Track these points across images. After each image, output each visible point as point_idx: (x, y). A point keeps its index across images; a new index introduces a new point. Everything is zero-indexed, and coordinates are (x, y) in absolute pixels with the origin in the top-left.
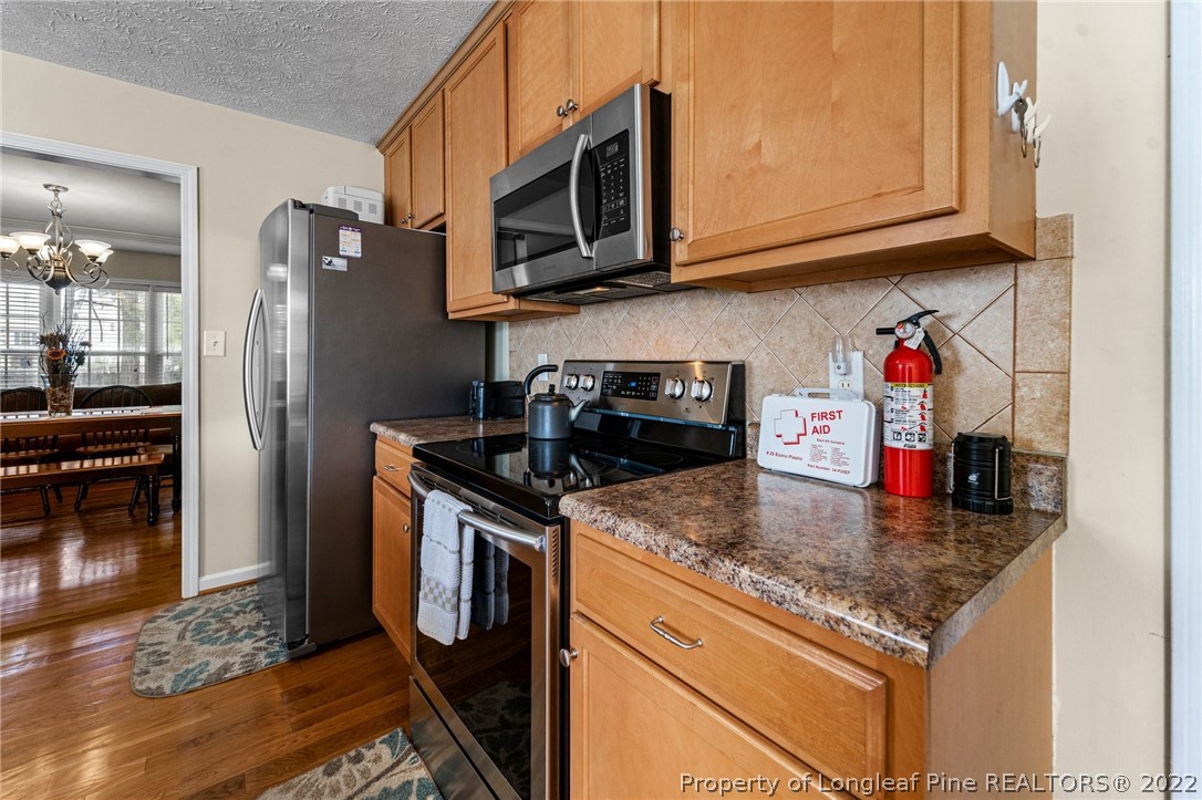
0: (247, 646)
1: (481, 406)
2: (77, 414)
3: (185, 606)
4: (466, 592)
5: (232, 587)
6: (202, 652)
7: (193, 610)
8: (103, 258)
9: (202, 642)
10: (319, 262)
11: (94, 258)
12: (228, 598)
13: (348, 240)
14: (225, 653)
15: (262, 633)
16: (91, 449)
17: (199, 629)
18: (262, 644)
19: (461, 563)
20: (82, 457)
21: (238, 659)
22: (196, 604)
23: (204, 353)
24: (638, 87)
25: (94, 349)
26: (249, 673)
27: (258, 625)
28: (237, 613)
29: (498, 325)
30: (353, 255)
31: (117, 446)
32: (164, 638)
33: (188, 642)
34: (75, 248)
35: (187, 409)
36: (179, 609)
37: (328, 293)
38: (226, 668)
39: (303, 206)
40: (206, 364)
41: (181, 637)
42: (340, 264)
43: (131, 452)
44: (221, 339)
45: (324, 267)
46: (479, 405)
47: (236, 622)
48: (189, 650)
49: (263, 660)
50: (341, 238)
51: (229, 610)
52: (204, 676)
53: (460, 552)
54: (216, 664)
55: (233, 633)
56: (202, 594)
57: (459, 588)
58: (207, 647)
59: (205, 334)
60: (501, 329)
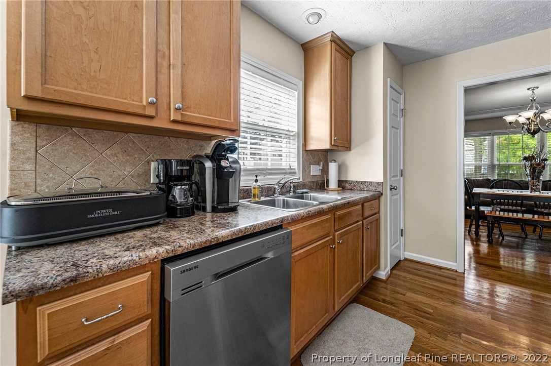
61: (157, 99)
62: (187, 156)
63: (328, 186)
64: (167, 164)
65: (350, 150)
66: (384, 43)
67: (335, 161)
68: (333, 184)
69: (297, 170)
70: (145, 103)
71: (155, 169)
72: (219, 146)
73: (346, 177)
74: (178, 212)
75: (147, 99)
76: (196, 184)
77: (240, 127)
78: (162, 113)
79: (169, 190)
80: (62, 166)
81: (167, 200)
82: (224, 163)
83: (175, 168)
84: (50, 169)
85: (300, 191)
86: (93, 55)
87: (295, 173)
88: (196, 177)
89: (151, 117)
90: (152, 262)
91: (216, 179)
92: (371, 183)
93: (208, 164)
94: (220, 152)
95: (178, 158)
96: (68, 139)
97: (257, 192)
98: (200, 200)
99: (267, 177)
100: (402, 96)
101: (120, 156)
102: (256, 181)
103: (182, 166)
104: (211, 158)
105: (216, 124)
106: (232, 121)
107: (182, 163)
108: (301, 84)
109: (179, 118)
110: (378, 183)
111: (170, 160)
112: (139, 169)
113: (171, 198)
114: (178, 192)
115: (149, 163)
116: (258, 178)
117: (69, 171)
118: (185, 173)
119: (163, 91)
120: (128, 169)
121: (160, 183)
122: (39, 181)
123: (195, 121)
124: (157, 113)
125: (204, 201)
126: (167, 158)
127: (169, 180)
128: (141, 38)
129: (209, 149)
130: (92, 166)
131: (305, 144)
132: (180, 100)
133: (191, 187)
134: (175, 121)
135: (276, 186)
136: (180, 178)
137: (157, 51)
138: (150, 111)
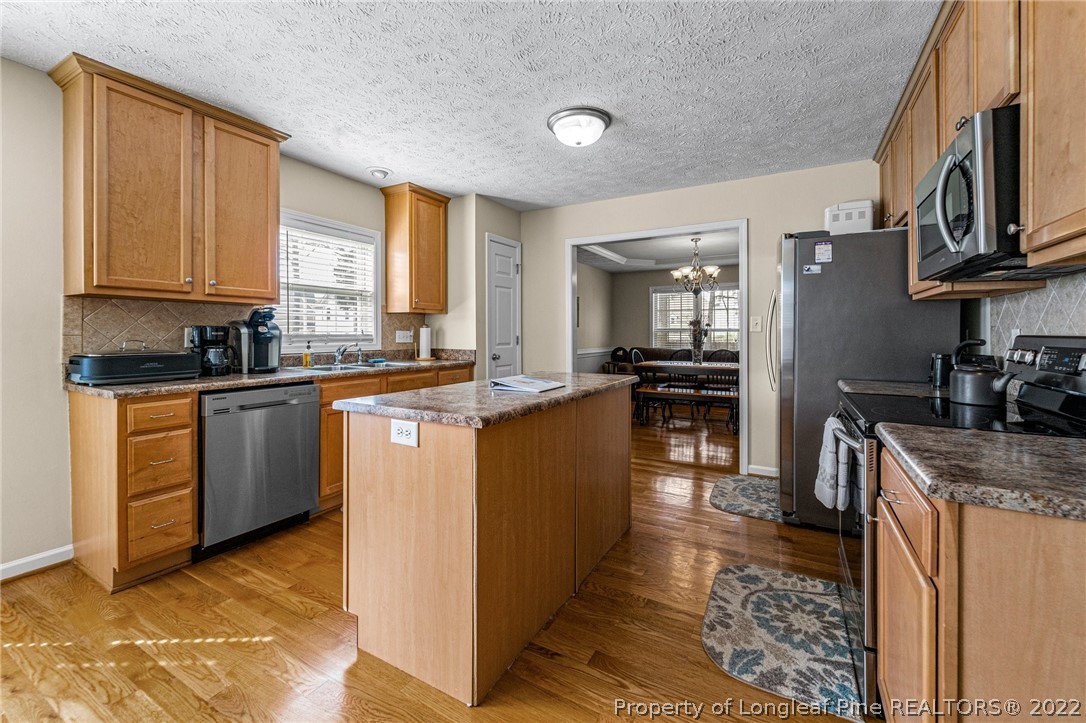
0: (764, 507)
1: (938, 376)
2: (705, 365)
3: (739, 477)
4: (842, 480)
5: (766, 477)
6: (742, 500)
7: (743, 481)
8: (715, 275)
9: (743, 496)
10: (802, 270)
11: (711, 276)
12: (762, 482)
13: (822, 251)
14: (752, 505)
15: (774, 504)
16: (711, 386)
17: (744, 489)
18: (772, 509)
19: (838, 462)
20: (707, 389)
21: (758, 510)
22: (745, 478)
23: (751, 330)
24: (978, 116)
25: (713, 327)
26: (761, 519)
27: (773, 500)
28: (764, 490)
29: (982, 300)
30: (826, 261)
31: (723, 386)
32: (727, 487)
33: (737, 493)
34: (703, 272)
35: (742, 366)
36: (737, 477)
37: (808, 290)
38: (751, 511)
39: (791, 236)
40: (752, 336)
41: (734, 490)
42: (816, 269)
43: (728, 390)
44: (759, 322)
45: (805, 272)
46: (935, 374)
47: (762, 494)
48: (736, 496)
49: (770, 516)
50: (817, 251)
51: (760, 487)
52: (740, 509)
53: (837, 453)
54: (746, 507)
55: (759, 498)
56: (749, 475)
57: (837, 476)
58: (744, 499)
59: (751, 318)
60: (985, 304)
61: (192, 278)
62: (224, 322)
63: (418, 356)
64: (202, 330)
65: (447, 313)
66: (477, 195)
67: (427, 326)
68: (425, 353)
69: (374, 337)
70: (182, 282)
71: (189, 334)
72: (256, 313)
73: (443, 345)
74: (214, 372)
75: (185, 278)
76: (232, 347)
77: (279, 295)
78: (198, 288)
79: (204, 352)
80: (103, 332)
81: (202, 361)
82: (261, 329)
83: (209, 334)
84: (93, 334)
85: (372, 360)
86: (141, 251)
87: (372, 340)
88: (231, 342)
89: (189, 293)
90: (192, 392)
91: (253, 345)
92: (465, 351)
93: (244, 331)
94: (259, 319)
95: (214, 324)
96: (108, 310)
97: (309, 359)
98: (236, 363)
99: (329, 344)
100: (518, 250)
101: (154, 323)
102: (309, 347)
103: (217, 331)
104: (248, 324)
105: (252, 295)
106: (270, 290)
107: (217, 329)
108: (379, 235)
109: (213, 292)
110: (471, 351)
111: (205, 328)
112: (173, 334)
113: (205, 359)
114: (213, 355)
115: (182, 329)
116: (311, 344)
117: (109, 335)
118: (220, 339)
119: (198, 271)
120: (162, 334)
121: (195, 347)
122: (85, 344)
123: (229, 293)
124: (193, 289)
125: (240, 364)
126: (201, 324)
127: (204, 344)
128: (179, 231)
129: (247, 317)
130: (129, 331)
131: (386, 306)
132: (214, 277)
133: (226, 350)
134: (208, 295)
135: (337, 354)
136: (215, 343)
137: (193, 238)
138: (187, 288)
